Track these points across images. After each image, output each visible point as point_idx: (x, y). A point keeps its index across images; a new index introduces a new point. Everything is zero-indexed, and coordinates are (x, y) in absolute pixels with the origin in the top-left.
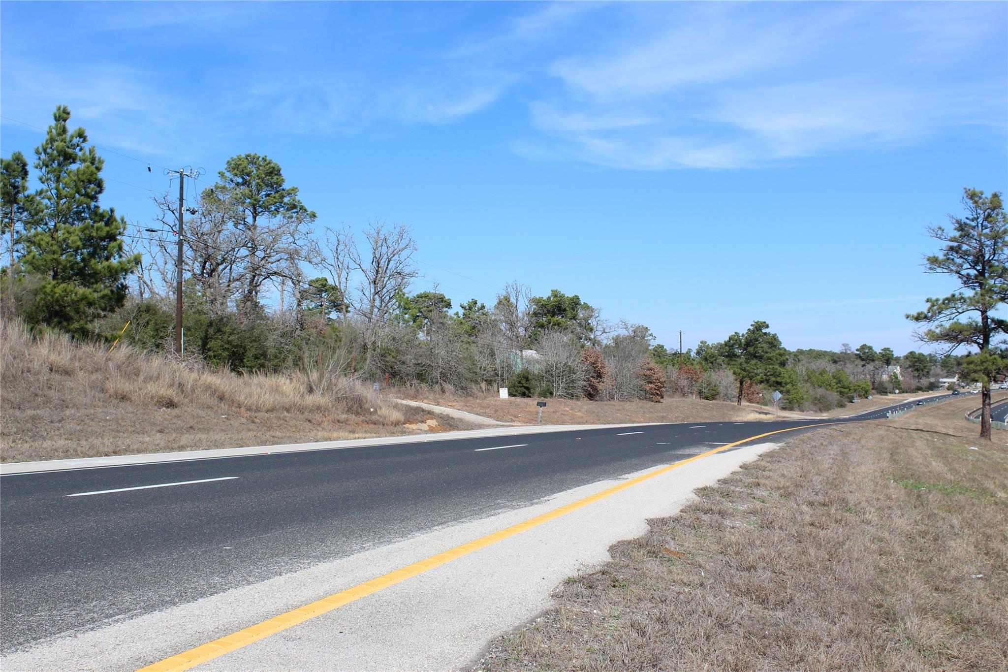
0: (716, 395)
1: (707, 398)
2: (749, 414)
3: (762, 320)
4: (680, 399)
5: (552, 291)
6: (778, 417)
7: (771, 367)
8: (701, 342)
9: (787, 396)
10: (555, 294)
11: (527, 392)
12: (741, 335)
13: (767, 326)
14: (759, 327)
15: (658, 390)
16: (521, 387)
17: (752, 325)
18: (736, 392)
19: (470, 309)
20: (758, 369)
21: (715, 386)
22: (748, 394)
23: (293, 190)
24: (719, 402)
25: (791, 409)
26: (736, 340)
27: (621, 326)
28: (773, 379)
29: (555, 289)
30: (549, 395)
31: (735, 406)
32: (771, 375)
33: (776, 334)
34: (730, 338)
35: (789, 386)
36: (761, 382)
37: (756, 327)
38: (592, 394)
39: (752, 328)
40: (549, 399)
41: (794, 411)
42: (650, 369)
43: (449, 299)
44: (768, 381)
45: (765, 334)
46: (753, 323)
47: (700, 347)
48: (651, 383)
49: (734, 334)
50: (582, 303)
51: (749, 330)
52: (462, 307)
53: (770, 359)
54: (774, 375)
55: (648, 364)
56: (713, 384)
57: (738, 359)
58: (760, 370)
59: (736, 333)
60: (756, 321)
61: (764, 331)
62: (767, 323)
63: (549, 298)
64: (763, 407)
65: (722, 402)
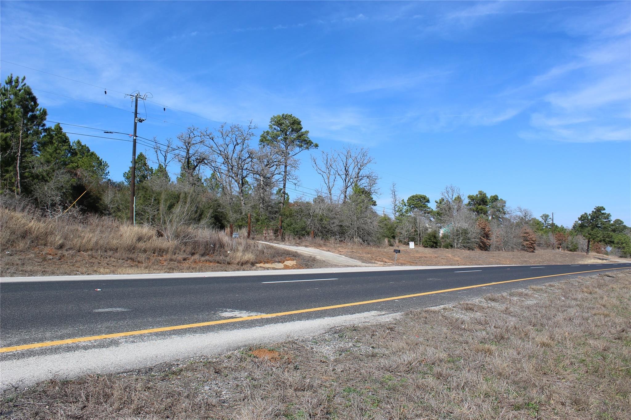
0: (576, 249)
1: (571, 251)
2: (592, 259)
3: (600, 206)
4: (551, 251)
5: (479, 191)
6: (611, 261)
7: (606, 232)
8: (575, 222)
9: (623, 250)
10: (481, 193)
11: (435, 245)
12: (588, 214)
13: (604, 209)
14: (599, 211)
15: (531, 245)
16: (430, 242)
17: (595, 209)
18: (585, 247)
19: (440, 203)
20: (598, 233)
21: (576, 244)
22: (597, 249)
23: (305, 132)
24: (578, 253)
25: (626, 257)
26: (585, 218)
27: (518, 210)
28: (607, 239)
29: (481, 190)
30: (450, 247)
31: (584, 255)
32: (606, 237)
33: (610, 214)
34: (581, 216)
35: (624, 245)
36: (600, 241)
37: (597, 210)
38: (484, 247)
39: (595, 210)
40: (450, 249)
41: (627, 258)
42: (527, 233)
43: (428, 198)
44: (604, 240)
45: (603, 214)
46: (596, 208)
47: (575, 224)
48: (527, 241)
49: (584, 214)
50: (499, 199)
51: (593, 211)
52: (436, 202)
53: (606, 228)
54: (608, 237)
55: (526, 230)
56: (575, 243)
57: (587, 228)
58: (600, 234)
59: (585, 213)
60: (597, 206)
61: (602, 212)
62: (604, 207)
63: (477, 195)
64: (604, 255)
65: (581, 253)
